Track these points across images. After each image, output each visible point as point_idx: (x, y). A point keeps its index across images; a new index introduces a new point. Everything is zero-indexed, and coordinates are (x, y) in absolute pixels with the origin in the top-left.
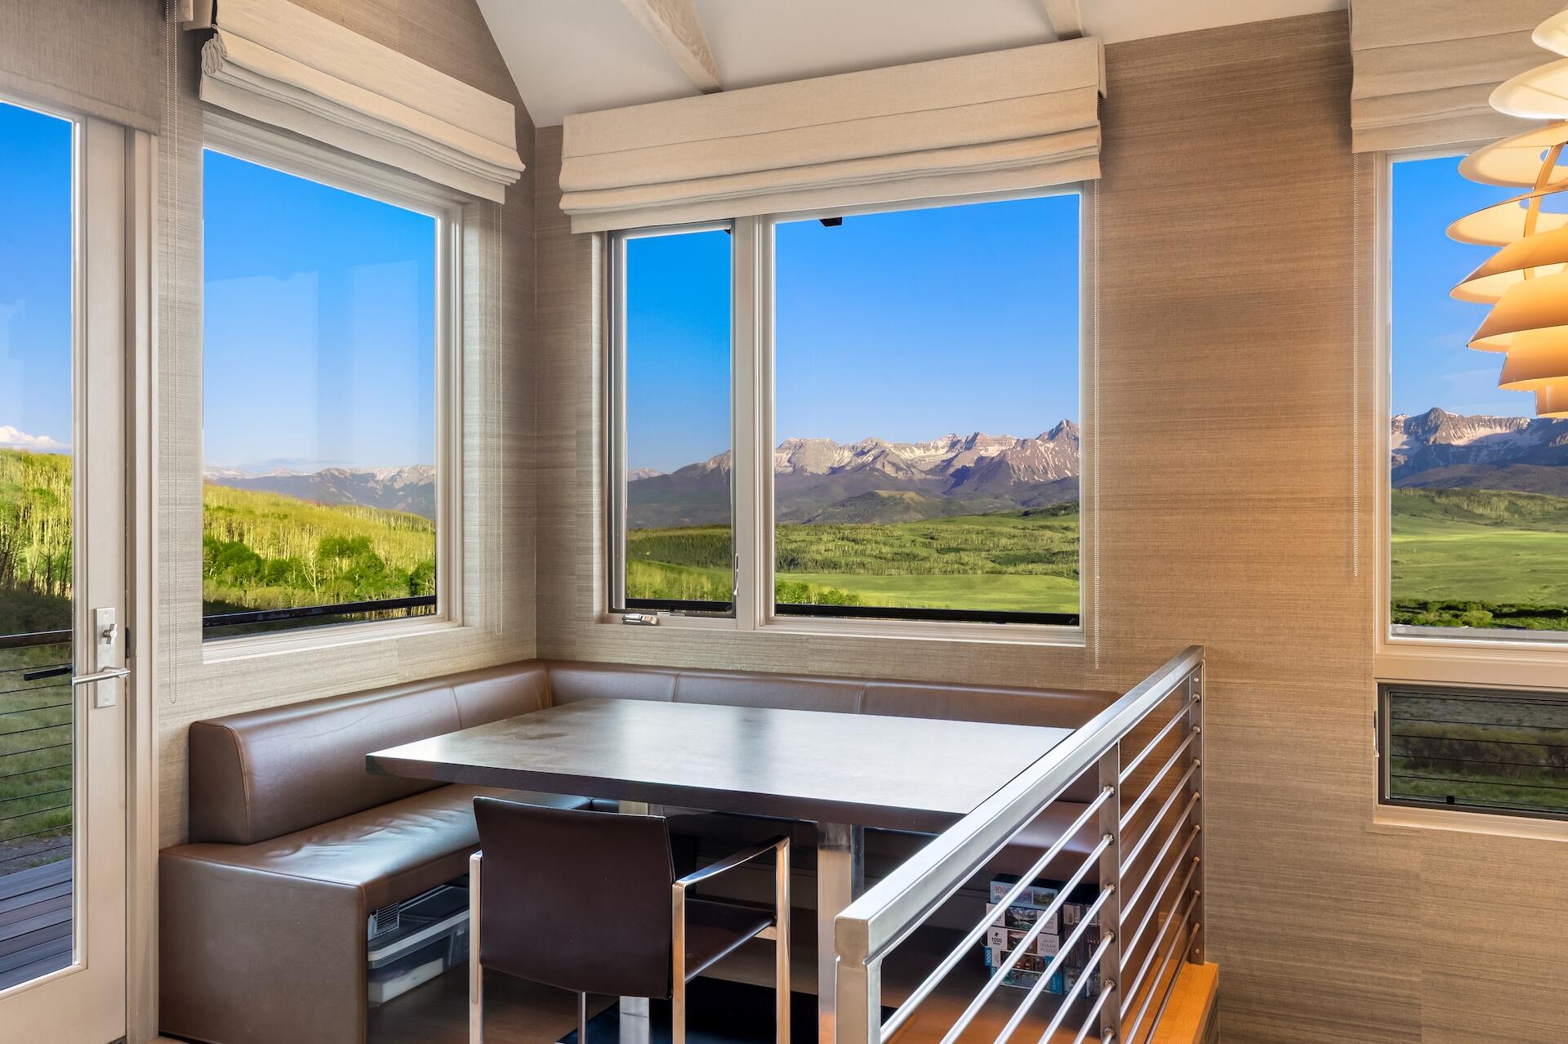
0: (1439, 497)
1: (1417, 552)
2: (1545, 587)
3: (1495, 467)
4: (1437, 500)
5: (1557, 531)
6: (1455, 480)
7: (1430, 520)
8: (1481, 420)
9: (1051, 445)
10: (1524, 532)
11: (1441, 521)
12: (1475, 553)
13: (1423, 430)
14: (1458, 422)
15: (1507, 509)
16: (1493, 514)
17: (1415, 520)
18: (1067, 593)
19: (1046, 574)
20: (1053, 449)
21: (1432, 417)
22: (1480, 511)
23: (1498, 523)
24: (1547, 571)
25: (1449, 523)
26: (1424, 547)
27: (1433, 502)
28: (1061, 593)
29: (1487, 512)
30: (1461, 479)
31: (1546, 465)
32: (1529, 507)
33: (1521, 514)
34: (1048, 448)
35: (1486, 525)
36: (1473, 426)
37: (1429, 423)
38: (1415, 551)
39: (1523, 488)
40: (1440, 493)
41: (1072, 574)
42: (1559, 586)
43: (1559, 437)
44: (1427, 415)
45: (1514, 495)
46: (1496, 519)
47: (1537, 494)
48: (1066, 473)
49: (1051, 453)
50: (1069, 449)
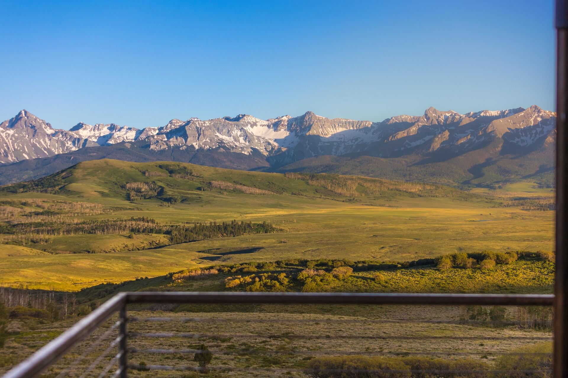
0: (312, 180)
1: (297, 222)
2: (383, 248)
3: (349, 158)
4: (310, 182)
5: (390, 206)
6: (322, 167)
7: (305, 197)
8: (340, 122)
9: (11, 132)
10: (368, 207)
11: (313, 198)
12: (336, 223)
13: (301, 127)
14: (323, 123)
15: (357, 190)
16: (348, 194)
17: (295, 198)
18: (26, 259)
19: (7, 243)
20: (13, 135)
21: (307, 118)
22: (340, 191)
23: (351, 200)
24: (383, 236)
25: (319, 200)
26: (301, 218)
27: (307, 183)
28: (20, 260)
29: (344, 191)
30: (327, 166)
31: (382, 157)
32: (372, 188)
33: (366, 193)
34: (9, 135)
35: (343, 201)
36: (335, 126)
37: (305, 123)
38: (295, 221)
39: (368, 174)
40: (312, 177)
41: (30, 243)
42: (391, 247)
43: (391, 137)
44: (303, 117)
45: (362, 179)
46: (350, 197)
47: (377, 179)
48: (24, 157)
49: (11, 139)
50: (27, 136)
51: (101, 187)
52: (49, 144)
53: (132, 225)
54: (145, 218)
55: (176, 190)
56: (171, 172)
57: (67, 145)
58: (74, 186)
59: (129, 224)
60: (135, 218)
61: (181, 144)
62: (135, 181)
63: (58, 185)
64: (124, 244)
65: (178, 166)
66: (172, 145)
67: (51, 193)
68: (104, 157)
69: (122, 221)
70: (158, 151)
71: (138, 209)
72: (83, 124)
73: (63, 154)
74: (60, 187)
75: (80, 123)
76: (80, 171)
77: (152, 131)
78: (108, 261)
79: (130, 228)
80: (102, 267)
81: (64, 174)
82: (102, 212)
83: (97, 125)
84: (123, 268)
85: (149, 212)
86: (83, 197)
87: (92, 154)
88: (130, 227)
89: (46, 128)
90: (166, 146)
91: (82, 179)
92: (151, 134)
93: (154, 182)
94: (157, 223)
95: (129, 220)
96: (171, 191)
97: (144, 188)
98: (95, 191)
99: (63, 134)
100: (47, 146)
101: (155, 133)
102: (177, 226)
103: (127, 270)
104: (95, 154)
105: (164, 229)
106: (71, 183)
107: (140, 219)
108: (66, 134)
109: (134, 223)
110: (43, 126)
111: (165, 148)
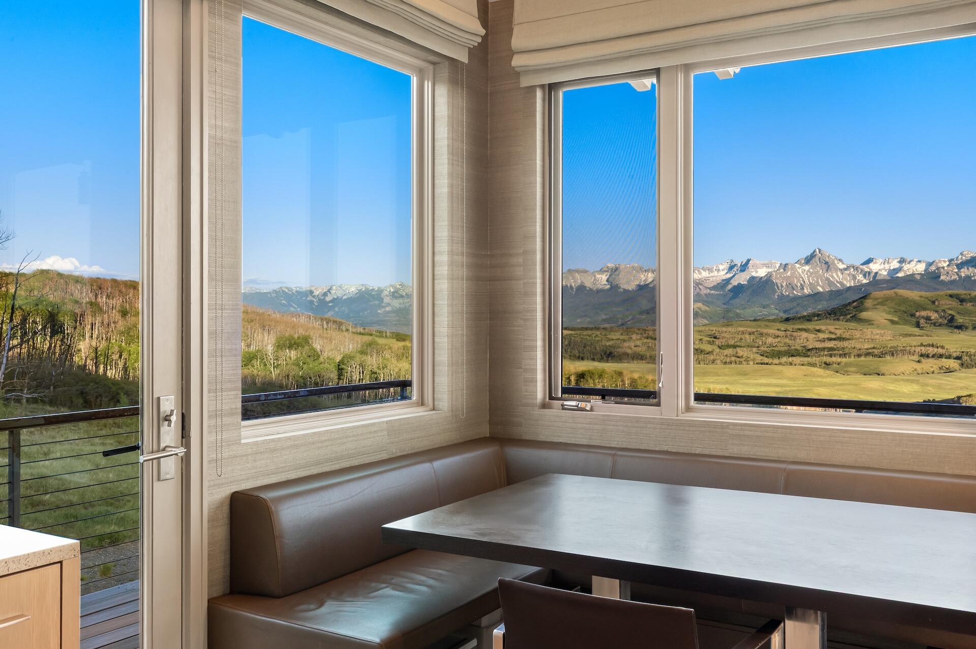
9: (807, 268)
18: (819, 379)
19: (803, 365)
20: (808, 271)
28: (815, 380)
34: (805, 270)
41: (823, 365)
48: (818, 289)
49: (807, 274)
50: (821, 271)
51: (891, 316)
52: (841, 278)
53: (921, 350)
54: (935, 344)
55: (967, 318)
56: (962, 301)
57: (858, 278)
58: (864, 315)
59: (918, 349)
60: (924, 344)
61: (972, 274)
62: (925, 309)
63: (850, 314)
64: (913, 368)
65: (970, 295)
66: (963, 275)
67: (843, 321)
68: (894, 288)
69: (911, 346)
70: (949, 281)
71: (927, 336)
72: (873, 259)
73: (854, 286)
74: (851, 315)
75: (870, 258)
76: (871, 301)
77: (943, 263)
78: (897, 383)
79: (920, 354)
80: (891, 388)
81: (855, 304)
82: (891, 338)
83: (887, 259)
84: (912, 390)
85: (939, 338)
86: (873, 324)
87: (881, 286)
88: (919, 352)
89: (838, 263)
90: (956, 277)
91: (873, 309)
92: (942, 266)
93: (944, 310)
94: (947, 349)
95: (918, 346)
96: (963, 319)
97: (934, 316)
98: (885, 319)
99: (855, 268)
100: (839, 279)
101: (945, 265)
102: (967, 352)
103: (915, 391)
104: (885, 285)
105: (955, 355)
106: (861, 312)
107: (929, 345)
108: (857, 268)
109: (923, 348)
110: (836, 262)
111: (956, 278)
